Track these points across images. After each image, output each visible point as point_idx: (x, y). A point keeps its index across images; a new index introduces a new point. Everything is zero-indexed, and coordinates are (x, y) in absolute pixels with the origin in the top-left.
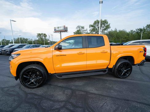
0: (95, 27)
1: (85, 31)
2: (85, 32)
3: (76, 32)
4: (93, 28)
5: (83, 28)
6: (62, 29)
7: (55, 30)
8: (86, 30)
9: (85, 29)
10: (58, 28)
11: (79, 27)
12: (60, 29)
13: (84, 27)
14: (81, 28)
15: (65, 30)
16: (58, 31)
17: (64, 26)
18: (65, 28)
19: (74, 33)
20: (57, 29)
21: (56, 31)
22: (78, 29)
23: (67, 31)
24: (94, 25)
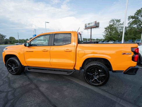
0: (138, 18)
1: (121, 24)
2: (121, 26)
3: (108, 27)
4: (133, 20)
5: (118, 21)
6: (93, 25)
7: (86, 26)
8: (123, 24)
9: (121, 22)
10: (89, 24)
11: (113, 21)
12: (91, 25)
13: (120, 20)
14: (115, 21)
15: (97, 26)
16: (88, 27)
17: (96, 22)
18: (96, 24)
19: (105, 28)
20: (88, 26)
21: (86, 28)
22: (112, 24)
23: (98, 27)
24: (136, 16)
